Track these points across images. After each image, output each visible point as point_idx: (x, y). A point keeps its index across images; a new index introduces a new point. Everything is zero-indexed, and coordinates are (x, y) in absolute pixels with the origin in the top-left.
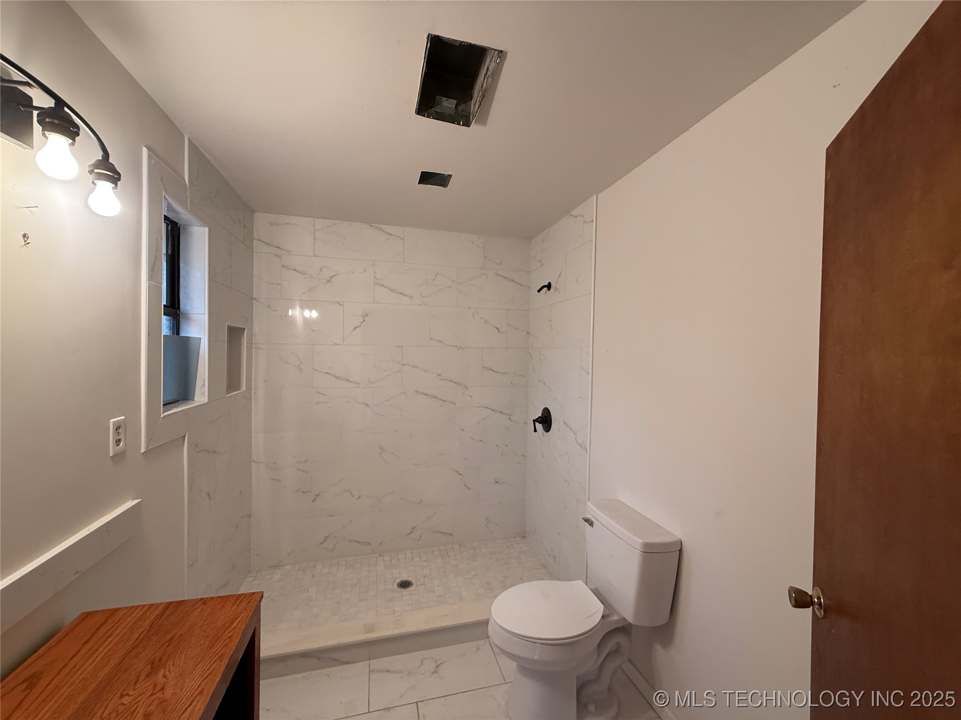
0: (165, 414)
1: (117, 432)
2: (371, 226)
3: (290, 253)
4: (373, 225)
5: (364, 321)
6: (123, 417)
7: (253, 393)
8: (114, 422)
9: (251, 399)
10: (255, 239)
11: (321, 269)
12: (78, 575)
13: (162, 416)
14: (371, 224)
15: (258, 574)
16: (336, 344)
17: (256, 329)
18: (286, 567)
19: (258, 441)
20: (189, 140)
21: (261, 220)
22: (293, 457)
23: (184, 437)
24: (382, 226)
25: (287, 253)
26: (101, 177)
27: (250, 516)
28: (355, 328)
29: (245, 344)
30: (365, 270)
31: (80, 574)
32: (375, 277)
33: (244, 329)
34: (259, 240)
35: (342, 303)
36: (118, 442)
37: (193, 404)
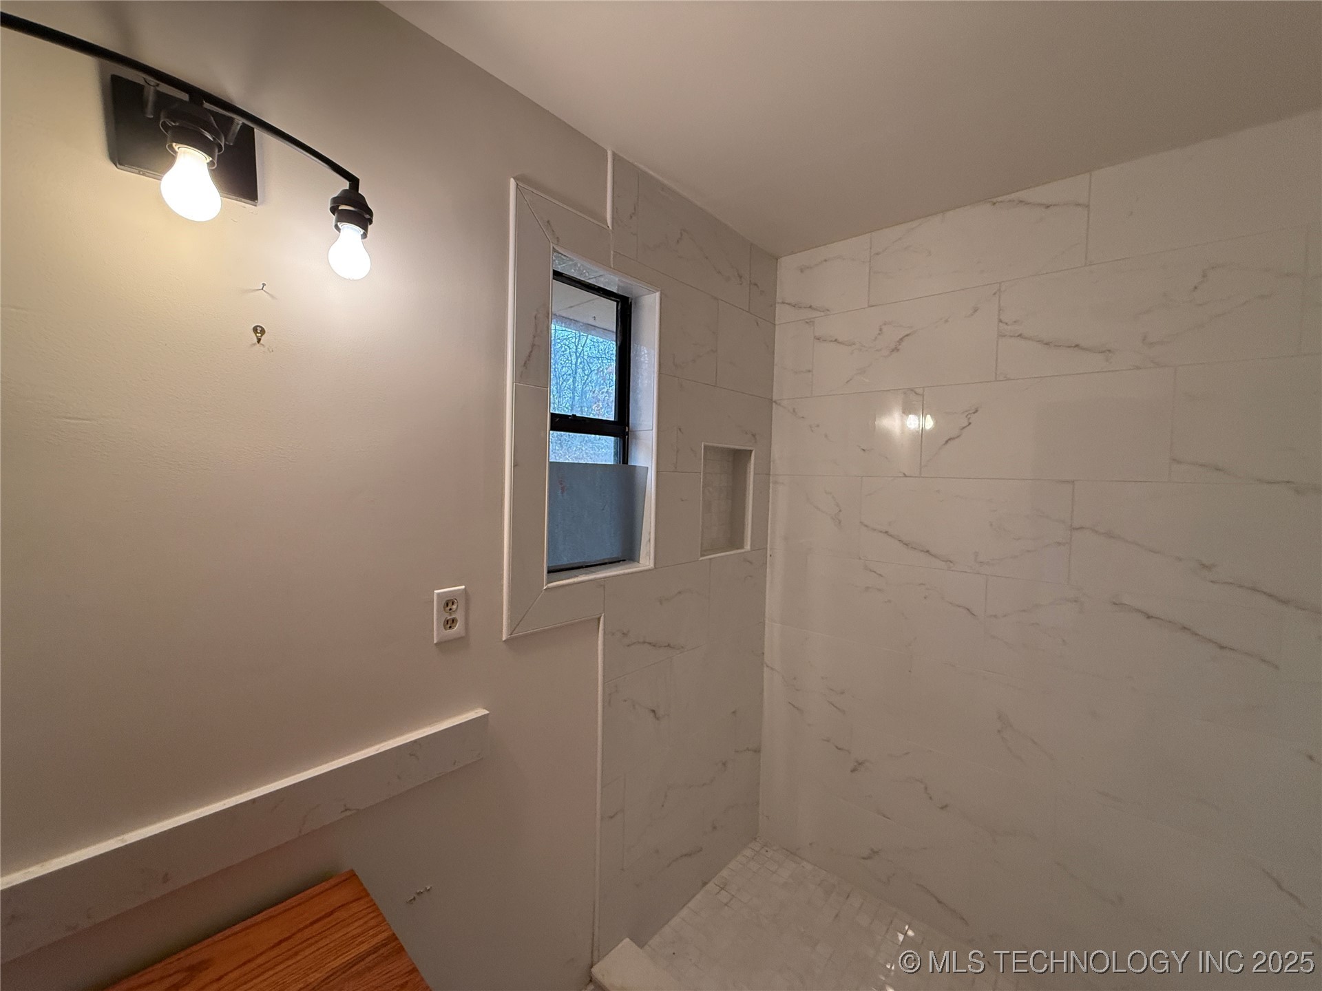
0: (551, 585)
1: (449, 608)
2: (994, 204)
3: (828, 312)
4: (1000, 199)
5: (970, 424)
6: (463, 587)
7: (768, 556)
8: (438, 594)
9: (766, 564)
10: (778, 303)
11: (881, 330)
12: (348, 813)
13: (545, 588)
14: (995, 200)
15: (763, 851)
16: (905, 476)
17: (780, 449)
18: (804, 863)
19: (774, 634)
20: (614, 154)
21: (788, 266)
22: (822, 678)
23: (599, 619)
24: (1022, 195)
25: (822, 314)
26: (343, 217)
27: (757, 751)
28: (947, 442)
29: (752, 473)
30: (976, 310)
31: (355, 811)
32: (1000, 321)
33: (751, 451)
34: (783, 303)
35: (920, 391)
36: (450, 623)
37: (639, 567)
